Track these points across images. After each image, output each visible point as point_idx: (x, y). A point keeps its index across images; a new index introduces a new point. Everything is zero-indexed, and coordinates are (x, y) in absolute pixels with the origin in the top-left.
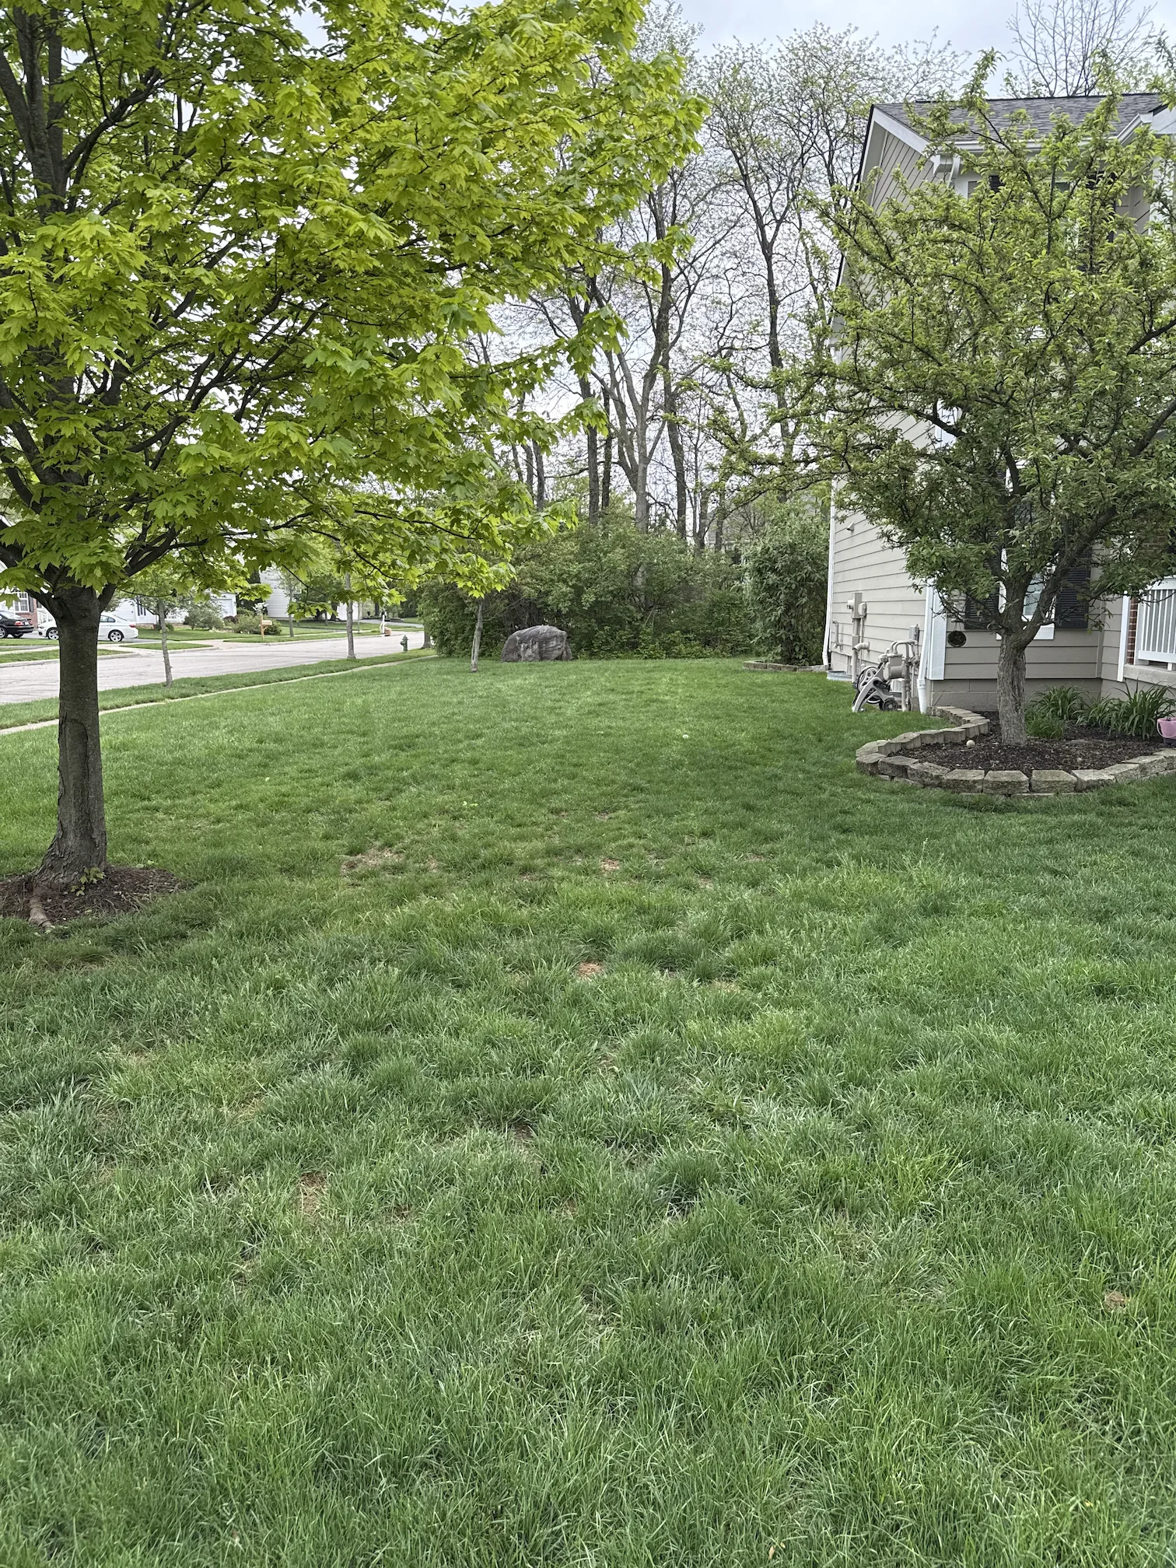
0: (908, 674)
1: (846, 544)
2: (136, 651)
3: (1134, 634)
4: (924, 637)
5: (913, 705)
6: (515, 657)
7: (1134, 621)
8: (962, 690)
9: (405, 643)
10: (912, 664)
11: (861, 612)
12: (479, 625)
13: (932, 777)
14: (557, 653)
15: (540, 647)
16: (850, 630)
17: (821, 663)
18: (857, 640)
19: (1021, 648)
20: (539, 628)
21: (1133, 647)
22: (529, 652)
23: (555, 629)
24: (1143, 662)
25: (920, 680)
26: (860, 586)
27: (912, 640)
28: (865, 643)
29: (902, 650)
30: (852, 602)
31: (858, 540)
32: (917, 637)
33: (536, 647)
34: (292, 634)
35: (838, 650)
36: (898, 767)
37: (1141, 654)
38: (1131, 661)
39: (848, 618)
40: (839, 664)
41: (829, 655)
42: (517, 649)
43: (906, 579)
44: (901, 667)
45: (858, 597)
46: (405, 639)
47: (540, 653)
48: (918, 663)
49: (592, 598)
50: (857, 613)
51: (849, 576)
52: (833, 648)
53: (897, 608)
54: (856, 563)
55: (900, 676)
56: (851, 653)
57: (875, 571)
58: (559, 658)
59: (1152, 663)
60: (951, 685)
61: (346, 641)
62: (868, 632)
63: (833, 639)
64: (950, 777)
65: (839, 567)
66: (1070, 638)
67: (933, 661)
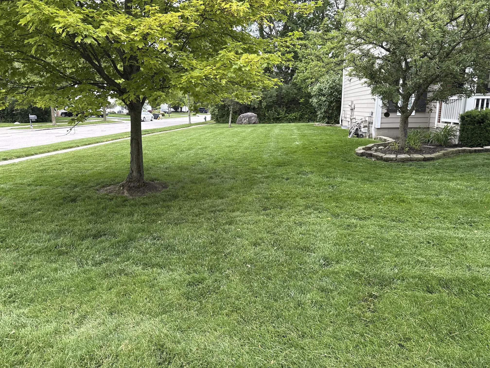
0: (369, 126)
1: (348, 85)
2: (123, 121)
3: (440, 113)
4: (374, 114)
5: (370, 136)
6: (241, 122)
7: (441, 109)
8: (386, 131)
9: (205, 119)
10: (371, 123)
11: (353, 107)
12: (231, 112)
13: (380, 157)
14: (254, 121)
15: (249, 119)
16: (349, 113)
17: (339, 123)
18: (351, 116)
19: (407, 118)
20: (248, 113)
21: (440, 118)
22: (245, 121)
23: (253, 114)
24: (443, 122)
25: (373, 128)
26: (353, 99)
27: (370, 116)
28: (354, 117)
29: (367, 119)
30: (350, 104)
31: (352, 84)
32: (372, 114)
33: (247, 119)
34: (169, 116)
35: (345, 119)
36: (369, 154)
37: (442, 120)
38: (439, 122)
39: (349, 109)
40: (345, 123)
41: (342, 121)
42: (242, 120)
43: (371, 96)
44: (367, 124)
45: (352, 102)
46: (206, 117)
47: (249, 121)
48: (372, 123)
49: (265, 104)
50: (352, 107)
51: (349, 96)
52: (343, 119)
53: (365, 106)
54: (351, 92)
55: (367, 127)
56: (350, 120)
57: (358, 94)
58: (254, 123)
59: (446, 122)
60: (382, 129)
61: (188, 118)
62: (355, 113)
63: (343, 116)
64: (385, 157)
65: (346, 93)
66: (419, 115)
67: (377, 122)
